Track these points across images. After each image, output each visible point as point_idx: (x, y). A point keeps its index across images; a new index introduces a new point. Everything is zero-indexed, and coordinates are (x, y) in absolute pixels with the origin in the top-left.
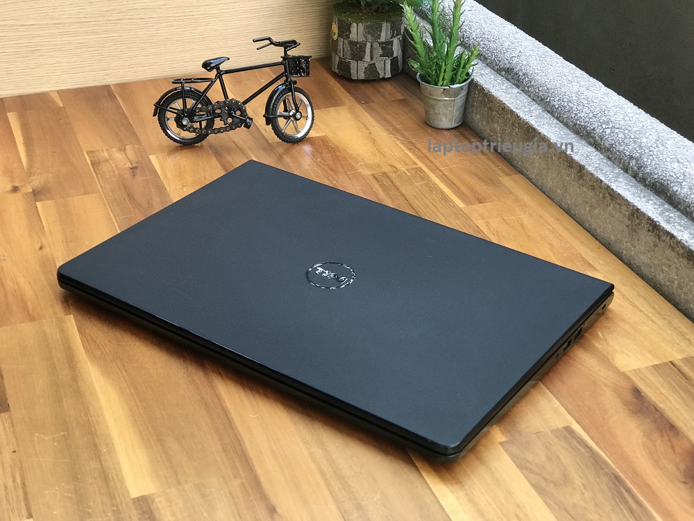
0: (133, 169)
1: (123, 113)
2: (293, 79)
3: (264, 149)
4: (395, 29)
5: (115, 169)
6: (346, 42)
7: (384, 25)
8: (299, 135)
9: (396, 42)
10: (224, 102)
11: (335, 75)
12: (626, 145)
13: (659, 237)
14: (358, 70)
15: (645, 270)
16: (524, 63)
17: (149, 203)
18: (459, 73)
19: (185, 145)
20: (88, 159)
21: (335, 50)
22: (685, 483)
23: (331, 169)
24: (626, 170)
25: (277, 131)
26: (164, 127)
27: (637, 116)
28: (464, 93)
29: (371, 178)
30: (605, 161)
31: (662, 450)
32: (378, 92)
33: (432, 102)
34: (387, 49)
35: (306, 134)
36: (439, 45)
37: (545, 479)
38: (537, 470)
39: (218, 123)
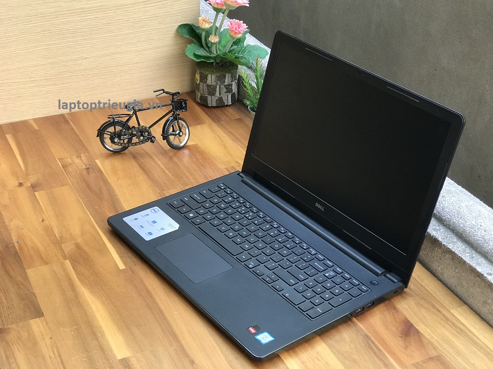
0: (87, 169)
1: (76, 133)
2: (177, 113)
3: (162, 154)
4: (233, 77)
5: (77, 169)
6: (205, 85)
7: (227, 75)
8: (182, 145)
9: (234, 84)
10: (138, 128)
11: (198, 104)
14: (212, 101)
17: (100, 190)
19: (115, 153)
20: (59, 163)
21: (198, 90)
22: (401, 337)
23: (202, 166)
25: (169, 143)
26: (103, 142)
29: (225, 170)
31: (390, 320)
32: (225, 114)
34: (229, 88)
35: (185, 144)
39: (135, 140)
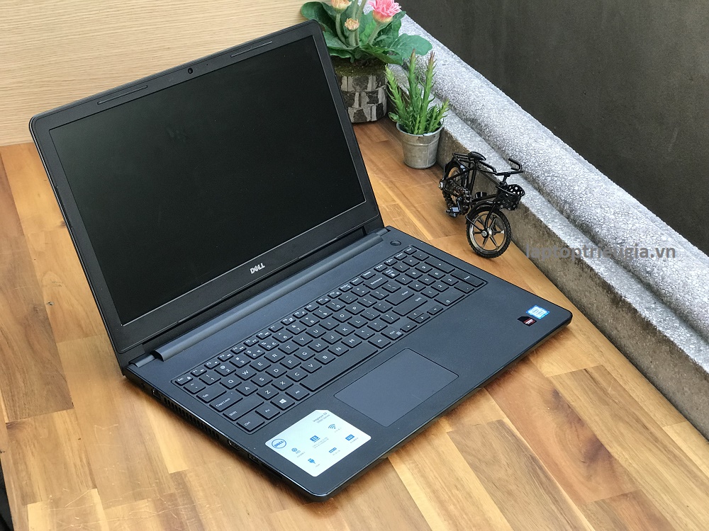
4: (380, 82)
7: (370, 78)
9: (380, 90)
12: (562, 191)
13: (583, 269)
15: (574, 295)
16: (486, 115)
18: (432, 124)
22: (584, 462)
24: (562, 212)
27: (573, 166)
28: (436, 139)
30: (546, 203)
31: (569, 437)
32: (366, 134)
33: (409, 147)
34: (373, 97)
36: (415, 99)
37: (479, 460)
38: (474, 453)
